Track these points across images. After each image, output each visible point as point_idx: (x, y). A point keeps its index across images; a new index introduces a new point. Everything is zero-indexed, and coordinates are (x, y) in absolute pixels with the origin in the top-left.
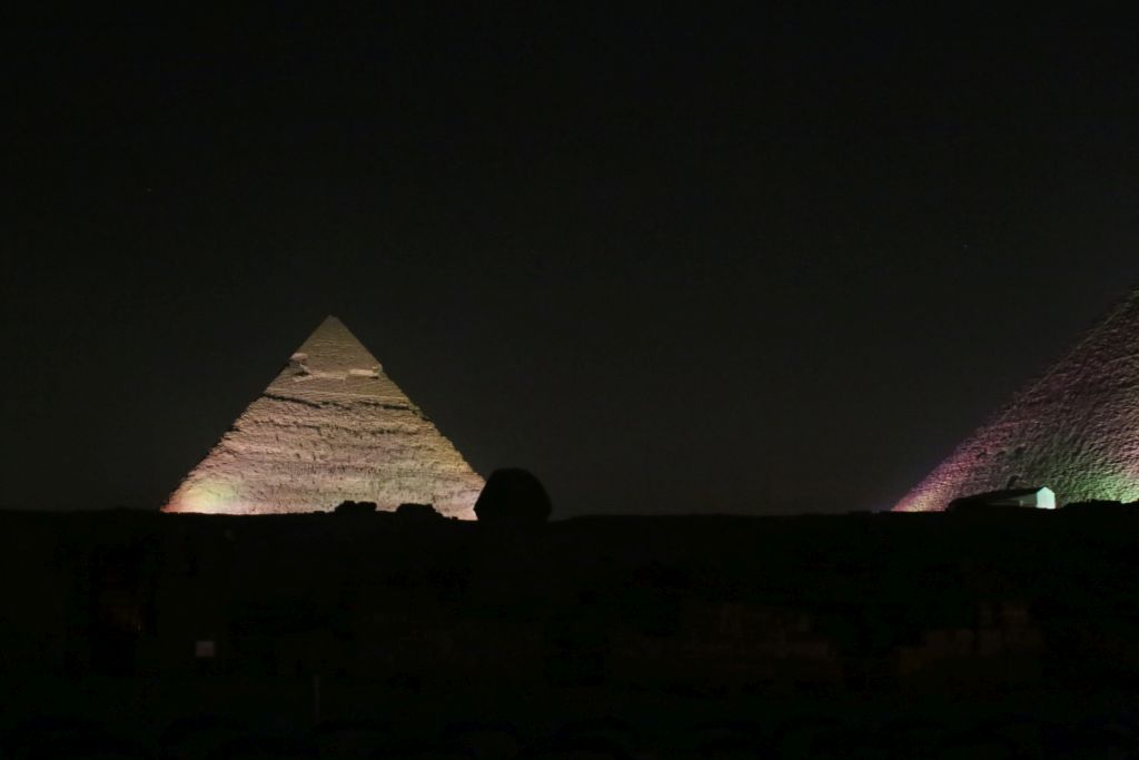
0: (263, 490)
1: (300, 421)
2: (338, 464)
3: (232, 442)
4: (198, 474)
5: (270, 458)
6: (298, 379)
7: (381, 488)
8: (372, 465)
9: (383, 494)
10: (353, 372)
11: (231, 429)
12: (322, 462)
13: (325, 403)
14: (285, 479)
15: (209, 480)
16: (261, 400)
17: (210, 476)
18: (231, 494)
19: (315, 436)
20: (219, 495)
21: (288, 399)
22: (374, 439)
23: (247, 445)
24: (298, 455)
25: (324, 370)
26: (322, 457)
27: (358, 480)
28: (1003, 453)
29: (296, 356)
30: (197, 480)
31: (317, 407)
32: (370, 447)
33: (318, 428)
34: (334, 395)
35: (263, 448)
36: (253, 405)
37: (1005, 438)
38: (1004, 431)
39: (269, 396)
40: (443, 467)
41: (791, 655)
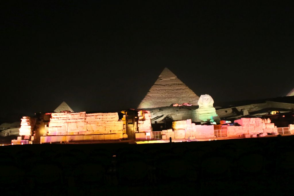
0: (156, 103)
1: (162, 89)
2: (170, 97)
3: (149, 94)
4: (143, 101)
5: (157, 97)
6: (160, 81)
7: (179, 101)
8: (177, 96)
9: (179, 102)
10: (171, 78)
11: (149, 92)
12: (167, 96)
13: (166, 85)
14: (160, 100)
15: (146, 102)
16: (154, 86)
17: (145, 101)
18: (150, 104)
19: (165, 91)
20: (148, 105)
21: (159, 85)
22: (176, 91)
23: (152, 94)
24: (162, 96)
25: (165, 78)
26: (167, 95)
27: (174, 99)
29: (160, 76)
30: (143, 102)
31: (165, 86)
32: (176, 93)
33: (165, 90)
34: (168, 83)
35: (155, 95)
36: (152, 87)
39: (155, 85)
40: (191, 95)
41: (266, 128)
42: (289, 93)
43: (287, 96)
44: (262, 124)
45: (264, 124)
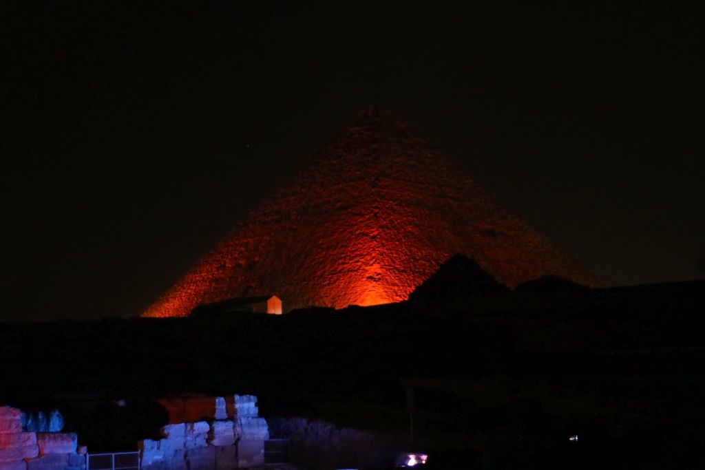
28: (239, 265)
37: (241, 252)
38: (241, 246)
41: (40, 454)
42: (153, 305)
43: (146, 315)
44: (25, 436)
45: (33, 435)
